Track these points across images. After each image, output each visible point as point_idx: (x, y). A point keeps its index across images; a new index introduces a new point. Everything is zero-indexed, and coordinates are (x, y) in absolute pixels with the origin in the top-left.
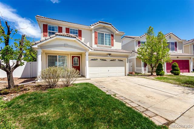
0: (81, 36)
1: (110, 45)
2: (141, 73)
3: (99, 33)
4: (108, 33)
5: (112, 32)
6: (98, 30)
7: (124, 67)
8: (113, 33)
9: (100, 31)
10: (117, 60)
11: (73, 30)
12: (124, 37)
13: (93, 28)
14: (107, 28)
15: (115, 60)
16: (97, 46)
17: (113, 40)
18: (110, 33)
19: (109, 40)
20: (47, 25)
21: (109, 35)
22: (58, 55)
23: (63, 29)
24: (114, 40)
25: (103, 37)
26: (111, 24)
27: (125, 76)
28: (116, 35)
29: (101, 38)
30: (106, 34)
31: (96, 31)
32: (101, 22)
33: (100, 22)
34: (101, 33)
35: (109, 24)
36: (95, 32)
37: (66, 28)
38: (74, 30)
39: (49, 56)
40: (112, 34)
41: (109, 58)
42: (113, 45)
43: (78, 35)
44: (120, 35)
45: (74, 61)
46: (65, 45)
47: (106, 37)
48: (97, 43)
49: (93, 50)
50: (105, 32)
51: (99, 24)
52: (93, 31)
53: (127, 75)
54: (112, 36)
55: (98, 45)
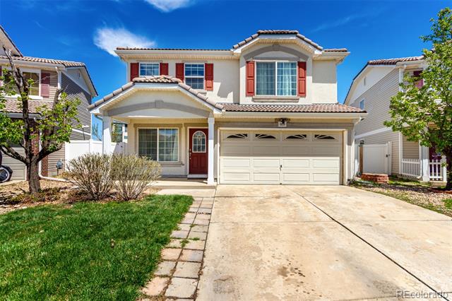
0: (212, 79)
1: (293, 93)
2: (415, 180)
3: (257, 63)
4: (287, 61)
5: (300, 55)
6: (258, 56)
7: (338, 158)
8: (307, 57)
9: (262, 59)
10: (310, 137)
11: (193, 66)
12: (368, 64)
13: (240, 52)
14: (284, 45)
15: (305, 136)
16: (253, 100)
17: (303, 78)
18: (293, 59)
19: (292, 81)
20: (138, 64)
21: (292, 64)
22: (158, 129)
23: (169, 67)
24: (309, 79)
25: (273, 72)
26: (296, 33)
27: (342, 184)
28: (313, 60)
29: (267, 77)
30: (280, 65)
31: (250, 60)
32: (263, 33)
33: (259, 34)
34: (267, 64)
35: (288, 33)
36: (247, 62)
37: (177, 65)
38: (196, 66)
39: (140, 130)
40: (302, 60)
41: (282, 131)
42: (303, 93)
43: (204, 77)
44: (335, 60)
45: (195, 140)
46: (157, 105)
47: (281, 72)
48: (253, 93)
49: (223, 111)
50: (277, 58)
51: (257, 39)
52: (243, 61)
53: (346, 181)
54: (300, 67)
55: (256, 96)
